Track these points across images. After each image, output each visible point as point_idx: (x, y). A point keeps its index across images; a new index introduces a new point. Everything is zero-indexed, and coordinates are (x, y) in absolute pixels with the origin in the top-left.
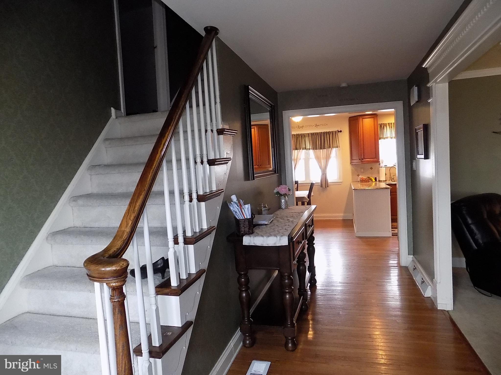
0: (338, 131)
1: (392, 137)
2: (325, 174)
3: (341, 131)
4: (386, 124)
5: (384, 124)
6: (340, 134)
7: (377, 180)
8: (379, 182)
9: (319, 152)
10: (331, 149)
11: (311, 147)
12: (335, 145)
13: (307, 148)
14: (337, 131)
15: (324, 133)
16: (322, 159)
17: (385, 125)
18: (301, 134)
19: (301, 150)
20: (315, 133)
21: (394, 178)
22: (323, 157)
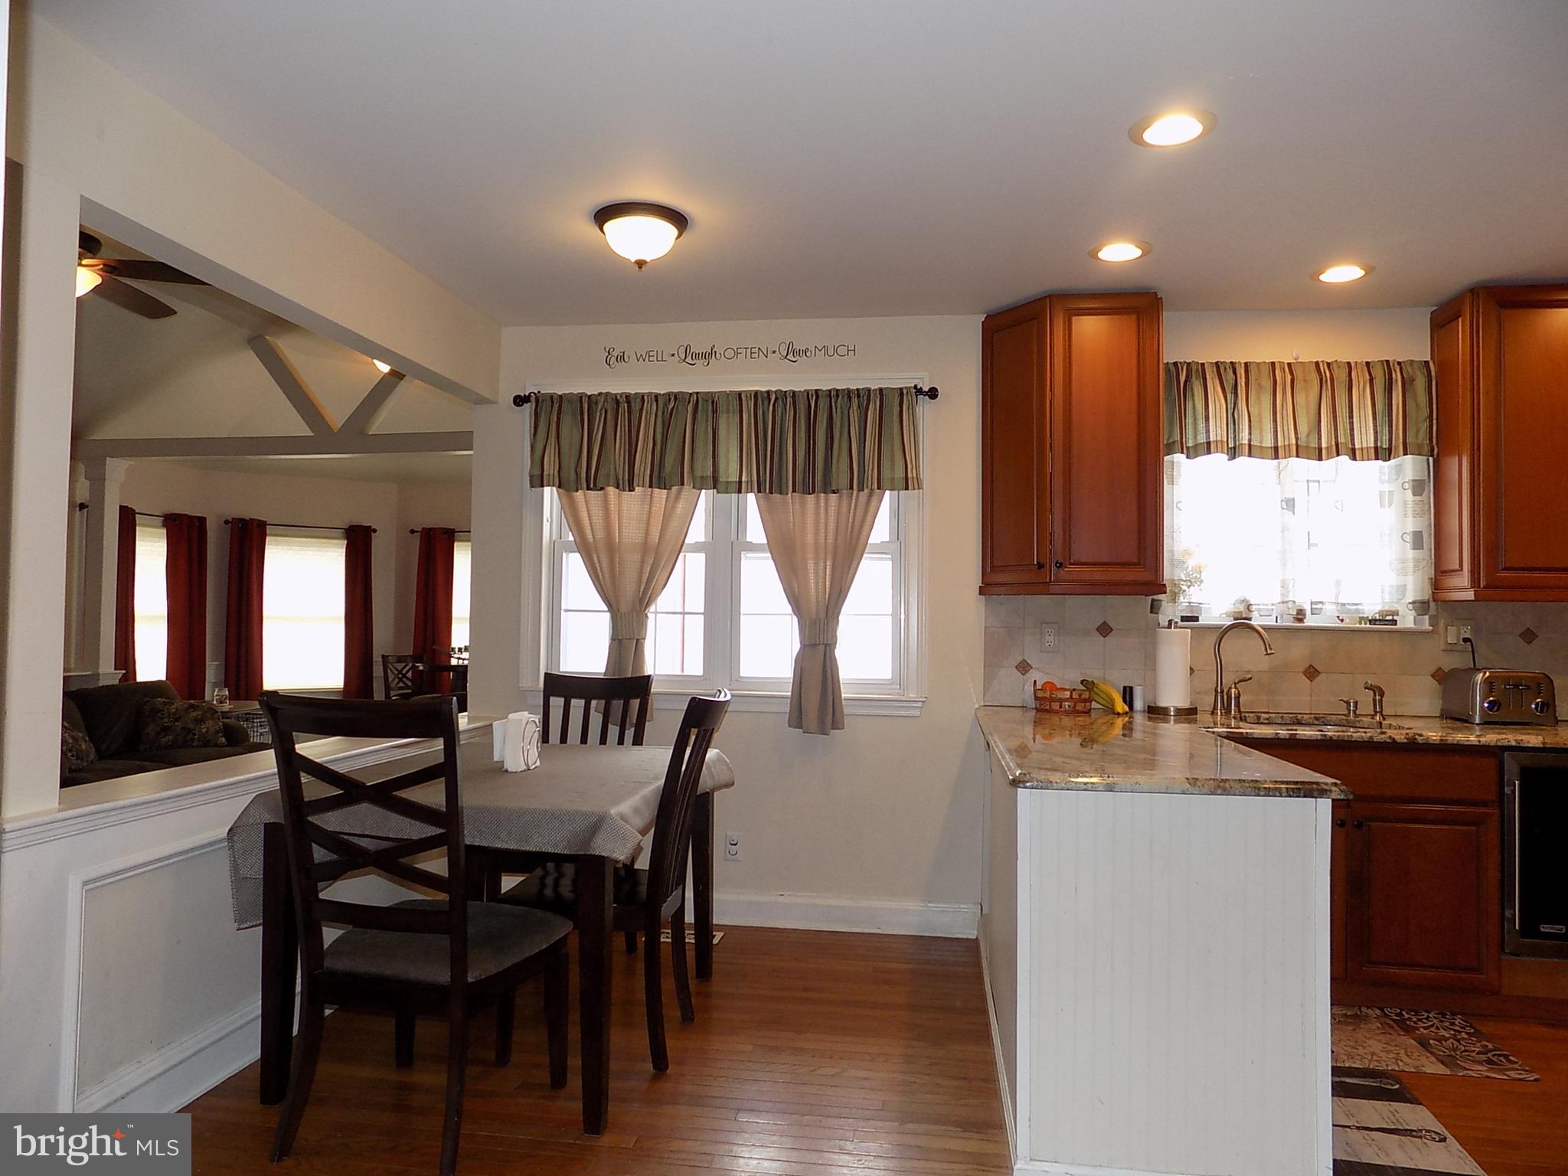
0: (919, 391)
1: (1234, 448)
2: (822, 647)
3: (933, 393)
4: (1203, 364)
5: (1189, 364)
6: (925, 409)
7: (1138, 704)
8: (1150, 719)
9: (797, 507)
10: (870, 495)
11: (750, 472)
12: (893, 470)
13: (722, 478)
14: (910, 388)
15: (833, 395)
16: (810, 555)
17: (1195, 371)
18: (697, 393)
19: (688, 490)
20: (776, 392)
21: (1238, 698)
22: (816, 544)
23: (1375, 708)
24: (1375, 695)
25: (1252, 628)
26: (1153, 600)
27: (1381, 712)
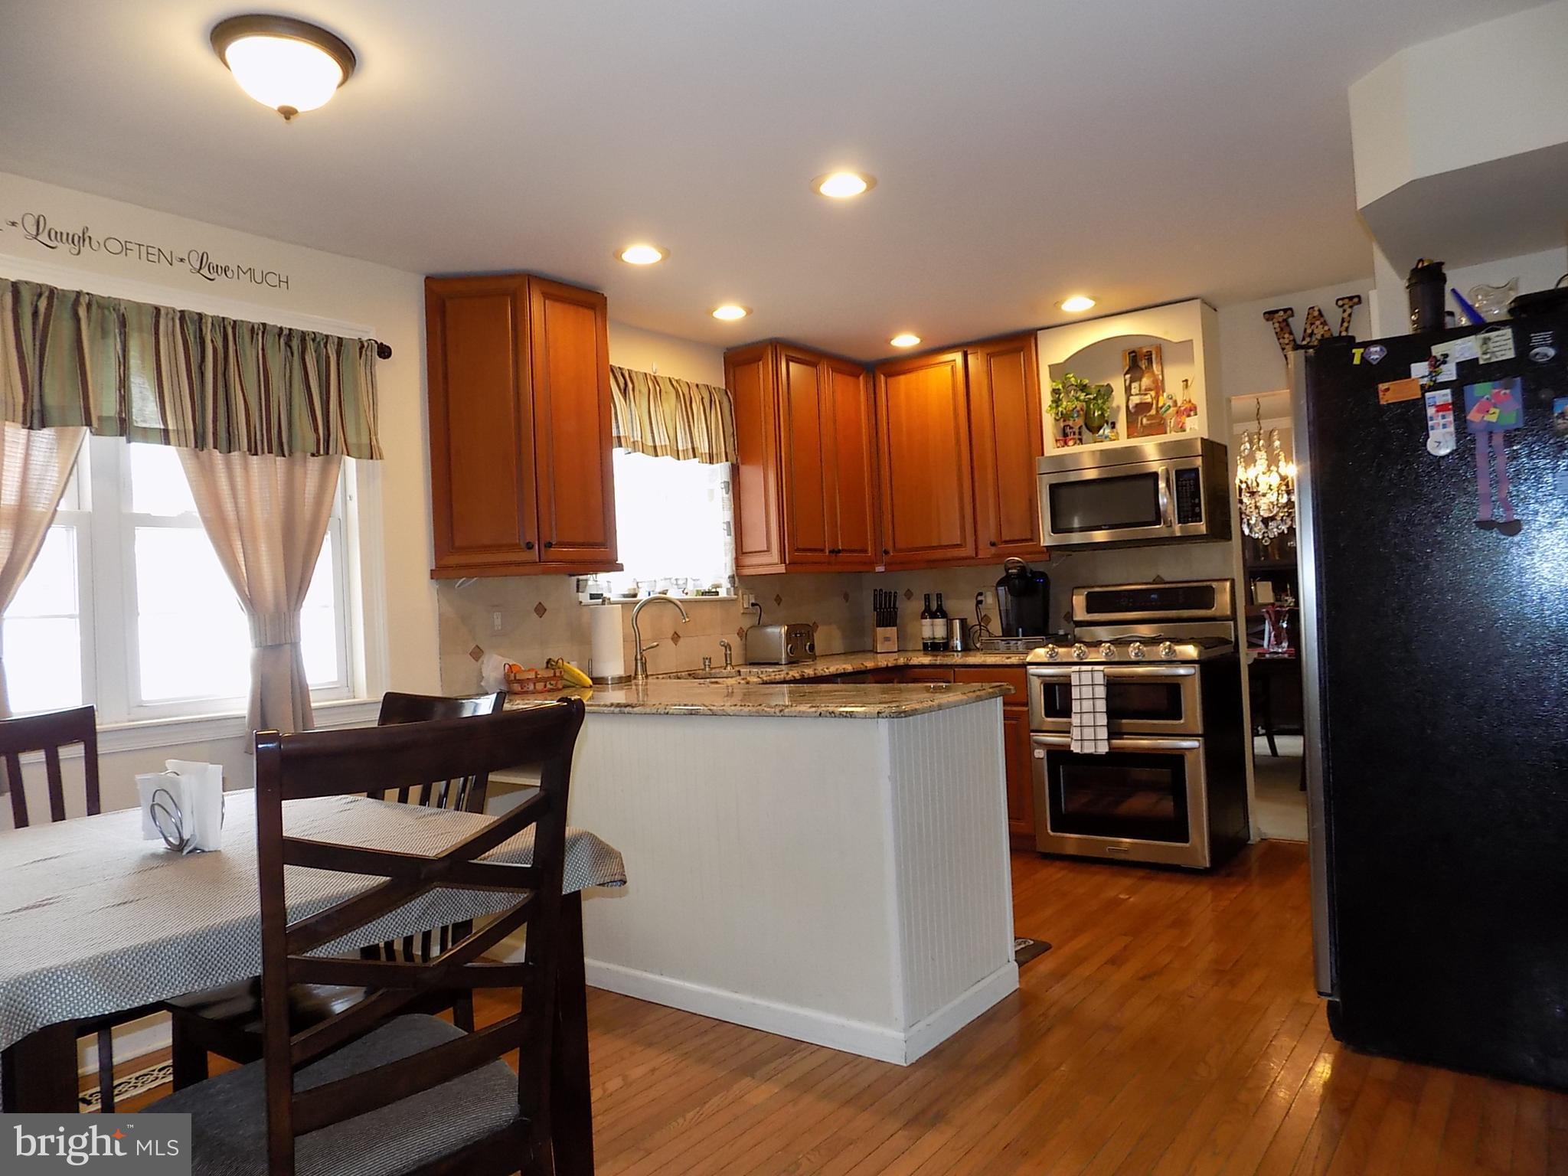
2: (287, 649)
6: (381, 370)
12: (358, 434)
23: (726, 660)
24: (726, 650)
25: (670, 601)
26: (578, 581)
27: (731, 664)
